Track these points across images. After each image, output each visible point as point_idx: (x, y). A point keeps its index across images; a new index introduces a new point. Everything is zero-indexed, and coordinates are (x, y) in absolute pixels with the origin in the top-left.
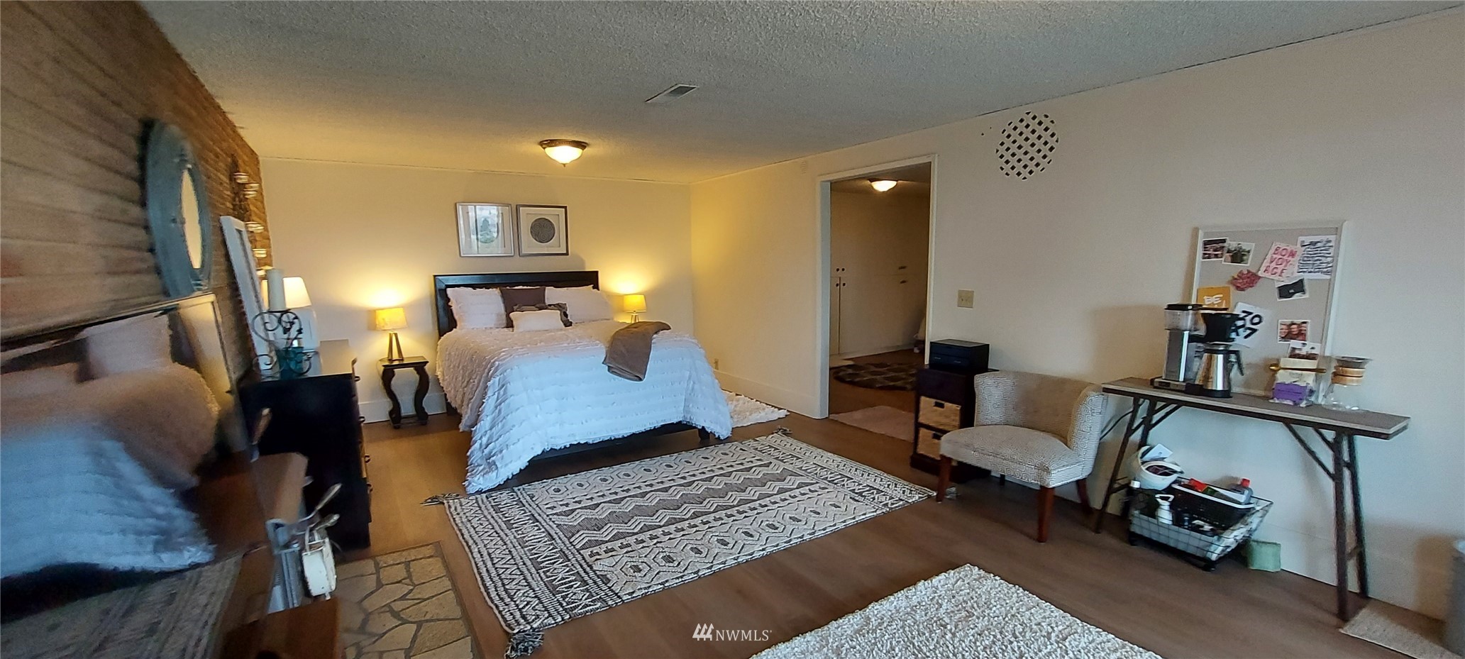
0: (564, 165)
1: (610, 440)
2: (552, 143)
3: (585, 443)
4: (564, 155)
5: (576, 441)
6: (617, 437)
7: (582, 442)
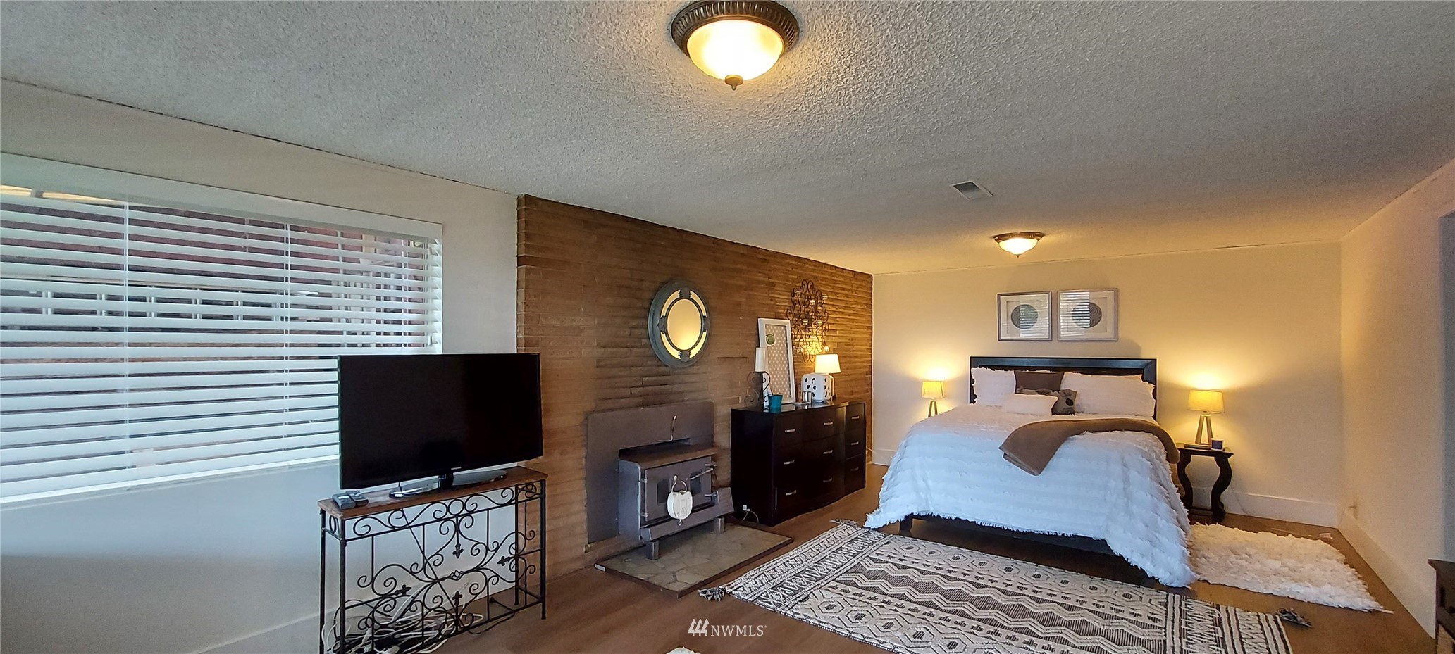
0: (1018, 256)
1: (1001, 529)
2: (1001, 238)
3: (972, 522)
4: (1018, 246)
5: (962, 516)
6: (1011, 528)
7: (970, 520)
